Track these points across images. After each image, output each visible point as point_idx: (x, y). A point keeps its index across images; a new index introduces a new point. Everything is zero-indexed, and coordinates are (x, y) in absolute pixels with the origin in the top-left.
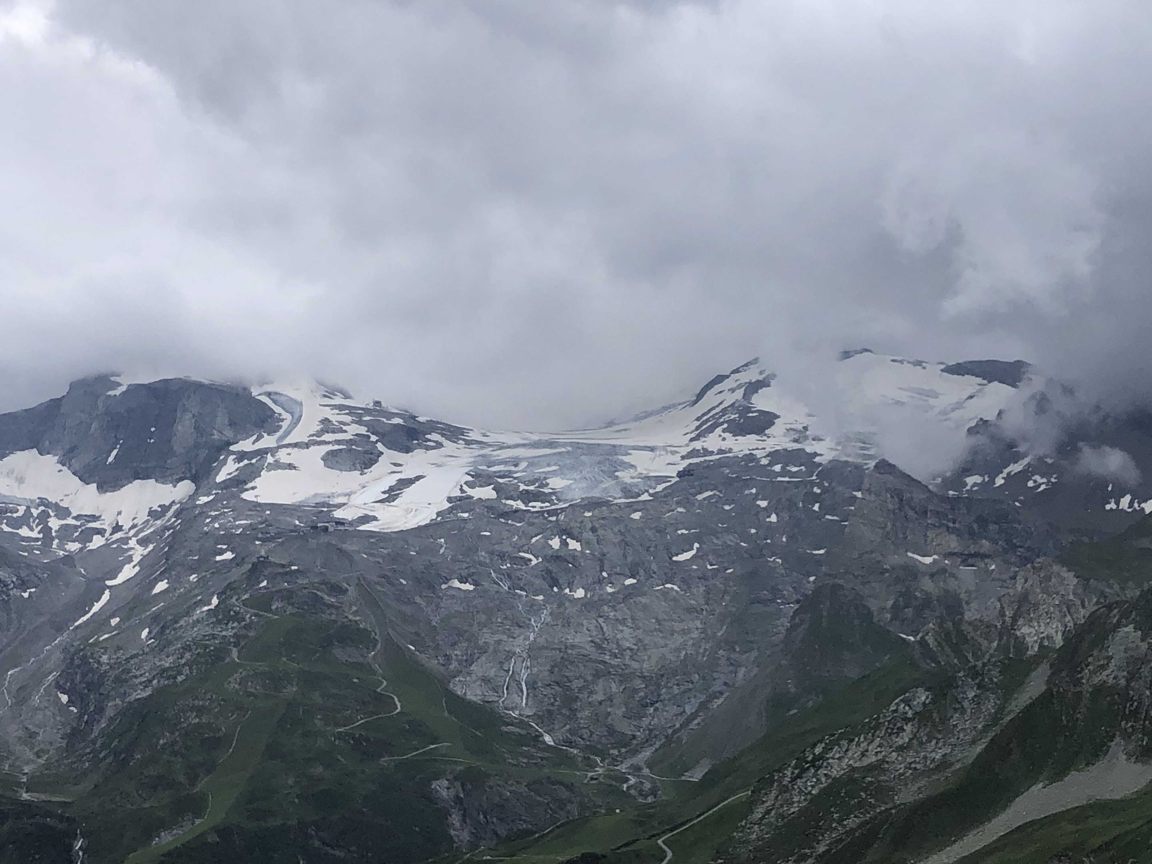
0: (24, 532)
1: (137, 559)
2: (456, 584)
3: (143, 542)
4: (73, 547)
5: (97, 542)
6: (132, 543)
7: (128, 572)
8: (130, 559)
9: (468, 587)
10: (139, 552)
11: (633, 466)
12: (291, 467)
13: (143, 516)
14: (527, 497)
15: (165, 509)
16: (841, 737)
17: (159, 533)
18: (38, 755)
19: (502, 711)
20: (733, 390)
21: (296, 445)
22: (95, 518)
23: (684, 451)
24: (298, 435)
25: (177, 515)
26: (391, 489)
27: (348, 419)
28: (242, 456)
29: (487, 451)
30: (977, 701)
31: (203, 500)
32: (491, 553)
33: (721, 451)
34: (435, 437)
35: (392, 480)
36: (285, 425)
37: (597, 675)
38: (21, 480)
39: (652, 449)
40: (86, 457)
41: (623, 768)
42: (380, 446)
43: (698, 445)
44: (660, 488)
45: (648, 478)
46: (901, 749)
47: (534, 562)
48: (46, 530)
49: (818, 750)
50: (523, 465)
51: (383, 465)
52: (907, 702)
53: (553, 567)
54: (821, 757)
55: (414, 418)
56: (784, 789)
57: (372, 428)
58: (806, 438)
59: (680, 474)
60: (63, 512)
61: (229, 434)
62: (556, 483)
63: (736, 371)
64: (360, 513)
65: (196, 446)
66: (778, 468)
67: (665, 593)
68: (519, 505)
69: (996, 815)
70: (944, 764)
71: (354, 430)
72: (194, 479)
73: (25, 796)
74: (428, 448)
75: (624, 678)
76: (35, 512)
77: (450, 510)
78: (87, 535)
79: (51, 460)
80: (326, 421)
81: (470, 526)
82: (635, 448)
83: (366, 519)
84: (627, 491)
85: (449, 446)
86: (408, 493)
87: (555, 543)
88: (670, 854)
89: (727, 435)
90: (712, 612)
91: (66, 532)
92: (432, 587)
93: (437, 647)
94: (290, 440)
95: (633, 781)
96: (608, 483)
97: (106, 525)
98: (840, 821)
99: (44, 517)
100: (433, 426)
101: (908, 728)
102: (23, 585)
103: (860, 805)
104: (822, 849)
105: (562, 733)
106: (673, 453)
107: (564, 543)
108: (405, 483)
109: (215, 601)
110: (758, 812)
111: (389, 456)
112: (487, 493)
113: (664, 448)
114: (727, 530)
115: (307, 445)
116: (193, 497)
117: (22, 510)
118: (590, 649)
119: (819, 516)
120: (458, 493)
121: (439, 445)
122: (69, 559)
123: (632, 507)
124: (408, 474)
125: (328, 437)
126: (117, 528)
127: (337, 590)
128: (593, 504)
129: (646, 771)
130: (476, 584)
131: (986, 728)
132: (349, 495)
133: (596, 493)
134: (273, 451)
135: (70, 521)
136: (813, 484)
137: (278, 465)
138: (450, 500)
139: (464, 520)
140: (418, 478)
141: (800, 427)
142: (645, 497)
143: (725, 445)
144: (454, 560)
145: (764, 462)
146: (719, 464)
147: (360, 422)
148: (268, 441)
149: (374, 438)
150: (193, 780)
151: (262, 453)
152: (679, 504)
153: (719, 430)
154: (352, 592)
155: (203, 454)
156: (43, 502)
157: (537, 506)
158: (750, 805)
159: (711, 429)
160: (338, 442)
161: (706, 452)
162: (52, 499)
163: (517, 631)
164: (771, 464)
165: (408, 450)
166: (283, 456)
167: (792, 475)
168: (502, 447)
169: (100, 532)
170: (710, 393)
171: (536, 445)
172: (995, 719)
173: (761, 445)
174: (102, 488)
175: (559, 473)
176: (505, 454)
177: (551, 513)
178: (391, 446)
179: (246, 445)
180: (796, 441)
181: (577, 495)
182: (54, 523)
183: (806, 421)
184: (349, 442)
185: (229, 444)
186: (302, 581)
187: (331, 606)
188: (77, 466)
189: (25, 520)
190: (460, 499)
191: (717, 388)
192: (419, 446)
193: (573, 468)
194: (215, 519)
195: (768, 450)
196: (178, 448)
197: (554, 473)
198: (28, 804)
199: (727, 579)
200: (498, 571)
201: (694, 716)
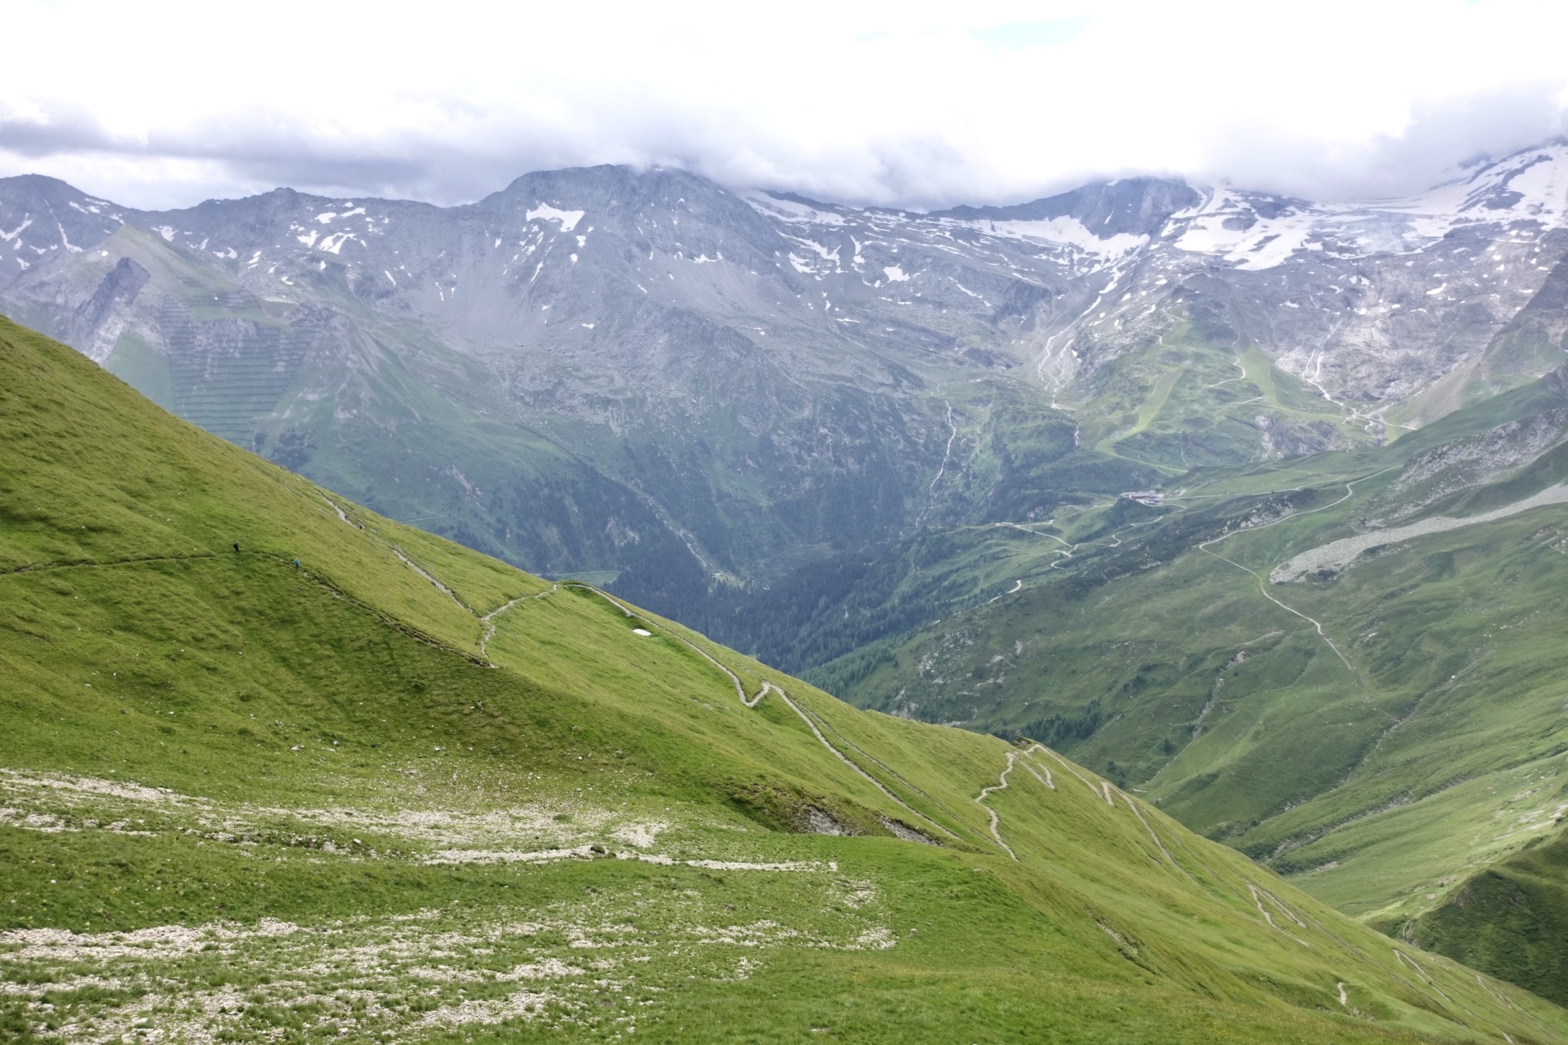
0: (1061, 261)
1: (1116, 279)
2: (1288, 303)
3: (1120, 269)
4: (1085, 270)
5: (1097, 268)
6: (1115, 269)
7: (1111, 286)
8: (1112, 279)
9: (1296, 306)
10: (1117, 275)
11: (1414, 229)
12: (1203, 228)
13: (1121, 254)
14: (1341, 250)
15: (1133, 250)
16: (1460, 443)
17: (1129, 264)
18: (1061, 383)
19: (1303, 379)
20: (1498, 174)
21: (1208, 215)
22: (1096, 254)
23: (1452, 219)
24: (1210, 209)
25: (1140, 254)
26: (1260, 243)
27: (1239, 198)
28: (1177, 221)
29: (1323, 217)
30: (1546, 431)
31: (1153, 247)
32: (1313, 286)
33: (1478, 220)
34: (1292, 208)
35: (1261, 237)
36: (1203, 202)
37: (1363, 362)
38: (1060, 232)
39: (1431, 217)
40: (1094, 220)
41: (1368, 416)
42: (1257, 216)
43: (1463, 215)
44: (1430, 245)
45: (1423, 238)
46: (1493, 452)
47: (1339, 291)
48: (1072, 260)
49: (1444, 449)
50: (1344, 228)
51: (1257, 227)
52: (1504, 428)
53: (1349, 295)
54: (1444, 453)
55: (1279, 197)
56: (1421, 467)
57: (1253, 205)
58: (1540, 211)
59: (1446, 236)
60: (1081, 251)
61: (1171, 208)
62: (1361, 241)
63: (1504, 160)
64: (1239, 258)
65: (1153, 215)
66: (1514, 233)
67: (1417, 314)
68: (1335, 255)
69: (1528, 497)
70: (1514, 464)
71: (1243, 205)
72: (1151, 233)
73: (1054, 406)
74: (1286, 216)
75: (1380, 365)
76: (1067, 250)
77: (1293, 257)
78: (1091, 264)
79: (1076, 221)
80: (1227, 200)
81: (1303, 268)
82: (1420, 216)
83: (1242, 261)
84: (1408, 247)
85: (1300, 215)
86: (1269, 246)
87: (1354, 280)
88: (1351, 493)
89: (1485, 209)
90: (1445, 327)
91: (1081, 261)
92: (1274, 305)
93: (1272, 341)
94: (1206, 211)
95: (1372, 424)
96: (1396, 241)
97: (1102, 258)
98: (1443, 489)
99: (1071, 252)
100: (1290, 202)
101: (1500, 442)
102: (1059, 292)
103: (1457, 482)
104: (1428, 502)
105: (1337, 393)
106: (1445, 220)
107: (1359, 281)
108: (1269, 239)
109: (1153, 308)
110: (1404, 477)
111: (1261, 221)
112: (1317, 246)
113: (1439, 217)
114: (1467, 276)
115: (1214, 215)
116: (1149, 244)
117: (1060, 249)
118: (1362, 347)
119: (1534, 267)
120: (1299, 247)
121: (1293, 214)
122: (1082, 279)
123: (1407, 258)
124: (1271, 233)
125: (1227, 210)
126: (1108, 260)
127: (1219, 306)
128: (1382, 256)
129: (1381, 419)
130: (1300, 304)
131: (1547, 446)
132: (1234, 245)
133: (1386, 248)
134: (1194, 218)
135: (1084, 256)
136: (1535, 245)
137: (1196, 227)
138: (1294, 250)
139: (1300, 264)
140: (1277, 236)
141: (1538, 203)
142: (1419, 251)
143: (1481, 216)
144: (1290, 289)
145: (1506, 228)
146: (1474, 229)
147: (1246, 201)
148: (1192, 212)
149: (1253, 211)
150: (1133, 406)
151: (1188, 219)
152: (1440, 256)
153: (1479, 205)
154: (1228, 307)
155: (1156, 219)
156: (1071, 245)
157: (1346, 256)
158: (1400, 473)
159: (1474, 204)
160: (1232, 213)
161: (1467, 220)
162: (1076, 243)
163: (1320, 333)
164: (1511, 229)
165: (1273, 217)
166: (1200, 222)
167: (1523, 238)
168: (1333, 214)
169: (1099, 262)
170: (1482, 176)
171: (1355, 213)
172: (1553, 443)
173: (1506, 216)
174: (1102, 237)
175: (1366, 234)
176: (1334, 219)
177: (1354, 261)
178: (1264, 215)
179: (1179, 214)
180: (1533, 214)
181: (1373, 250)
182: (1076, 257)
183: (1543, 198)
184: (1240, 213)
185: (1170, 214)
186: (1201, 300)
187: (1214, 315)
188: (1089, 225)
189: (1061, 255)
190: (1300, 250)
191: (1488, 172)
192: (1281, 215)
193: (1375, 231)
194: (1159, 259)
195: (1512, 219)
196: (1143, 216)
197: (1361, 235)
198: (1055, 411)
199: (1459, 308)
200: (1315, 296)
201: (1418, 389)
